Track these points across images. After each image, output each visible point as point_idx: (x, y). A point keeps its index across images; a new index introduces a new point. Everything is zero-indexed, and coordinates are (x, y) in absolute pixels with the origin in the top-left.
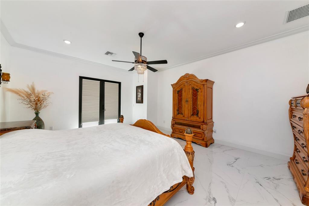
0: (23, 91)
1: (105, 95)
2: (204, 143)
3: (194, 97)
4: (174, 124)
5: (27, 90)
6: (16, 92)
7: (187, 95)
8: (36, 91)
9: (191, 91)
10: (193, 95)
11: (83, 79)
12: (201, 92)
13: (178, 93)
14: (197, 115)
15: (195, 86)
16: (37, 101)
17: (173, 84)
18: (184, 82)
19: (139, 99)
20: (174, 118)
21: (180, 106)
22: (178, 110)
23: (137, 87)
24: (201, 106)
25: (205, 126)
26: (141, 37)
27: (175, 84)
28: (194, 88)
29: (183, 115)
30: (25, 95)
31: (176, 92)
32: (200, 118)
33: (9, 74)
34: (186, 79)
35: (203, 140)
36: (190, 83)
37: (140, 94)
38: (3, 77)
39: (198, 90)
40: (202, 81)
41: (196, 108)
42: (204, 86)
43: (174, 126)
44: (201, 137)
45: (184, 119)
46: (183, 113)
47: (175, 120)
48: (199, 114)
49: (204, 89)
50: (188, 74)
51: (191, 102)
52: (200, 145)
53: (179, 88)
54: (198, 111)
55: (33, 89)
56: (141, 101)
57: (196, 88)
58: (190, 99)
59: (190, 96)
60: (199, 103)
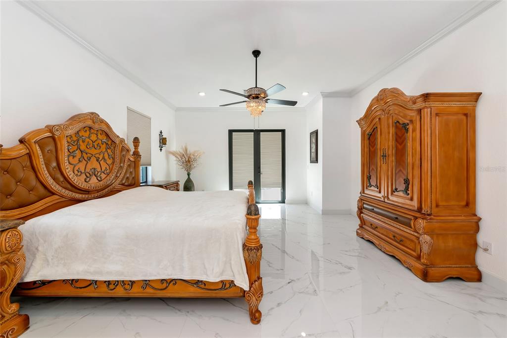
0: (178, 152)
1: (261, 152)
2: (421, 267)
3: (398, 145)
4: (361, 209)
5: (181, 151)
6: (174, 154)
7: (386, 141)
8: (188, 152)
9: (392, 130)
10: (396, 140)
11: (233, 133)
12: (414, 130)
13: (370, 139)
14: (406, 192)
15: (400, 117)
16: (188, 162)
17: (360, 120)
18: (380, 110)
19: (314, 155)
20: (362, 194)
21: (373, 169)
22: (369, 178)
23: (311, 134)
24: (413, 168)
25: (420, 221)
26: (256, 57)
27: (362, 120)
28: (398, 122)
29: (378, 190)
30: (180, 156)
31: (366, 136)
32: (412, 199)
33: (166, 138)
34: (382, 102)
35: (418, 258)
36: (391, 112)
37: (314, 146)
38: (163, 141)
39: (407, 127)
40: (414, 100)
41: (403, 173)
42: (421, 114)
43: (361, 213)
44: (414, 251)
45: (380, 198)
46: (378, 185)
47: (363, 200)
48: (409, 189)
49: (421, 121)
50: (383, 91)
51: (392, 159)
52: (410, 270)
53: (371, 126)
54: (407, 182)
55: (186, 150)
56: (315, 160)
57: (402, 121)
58: (391, 152)
59: (390, 143)
60: (410, 159)
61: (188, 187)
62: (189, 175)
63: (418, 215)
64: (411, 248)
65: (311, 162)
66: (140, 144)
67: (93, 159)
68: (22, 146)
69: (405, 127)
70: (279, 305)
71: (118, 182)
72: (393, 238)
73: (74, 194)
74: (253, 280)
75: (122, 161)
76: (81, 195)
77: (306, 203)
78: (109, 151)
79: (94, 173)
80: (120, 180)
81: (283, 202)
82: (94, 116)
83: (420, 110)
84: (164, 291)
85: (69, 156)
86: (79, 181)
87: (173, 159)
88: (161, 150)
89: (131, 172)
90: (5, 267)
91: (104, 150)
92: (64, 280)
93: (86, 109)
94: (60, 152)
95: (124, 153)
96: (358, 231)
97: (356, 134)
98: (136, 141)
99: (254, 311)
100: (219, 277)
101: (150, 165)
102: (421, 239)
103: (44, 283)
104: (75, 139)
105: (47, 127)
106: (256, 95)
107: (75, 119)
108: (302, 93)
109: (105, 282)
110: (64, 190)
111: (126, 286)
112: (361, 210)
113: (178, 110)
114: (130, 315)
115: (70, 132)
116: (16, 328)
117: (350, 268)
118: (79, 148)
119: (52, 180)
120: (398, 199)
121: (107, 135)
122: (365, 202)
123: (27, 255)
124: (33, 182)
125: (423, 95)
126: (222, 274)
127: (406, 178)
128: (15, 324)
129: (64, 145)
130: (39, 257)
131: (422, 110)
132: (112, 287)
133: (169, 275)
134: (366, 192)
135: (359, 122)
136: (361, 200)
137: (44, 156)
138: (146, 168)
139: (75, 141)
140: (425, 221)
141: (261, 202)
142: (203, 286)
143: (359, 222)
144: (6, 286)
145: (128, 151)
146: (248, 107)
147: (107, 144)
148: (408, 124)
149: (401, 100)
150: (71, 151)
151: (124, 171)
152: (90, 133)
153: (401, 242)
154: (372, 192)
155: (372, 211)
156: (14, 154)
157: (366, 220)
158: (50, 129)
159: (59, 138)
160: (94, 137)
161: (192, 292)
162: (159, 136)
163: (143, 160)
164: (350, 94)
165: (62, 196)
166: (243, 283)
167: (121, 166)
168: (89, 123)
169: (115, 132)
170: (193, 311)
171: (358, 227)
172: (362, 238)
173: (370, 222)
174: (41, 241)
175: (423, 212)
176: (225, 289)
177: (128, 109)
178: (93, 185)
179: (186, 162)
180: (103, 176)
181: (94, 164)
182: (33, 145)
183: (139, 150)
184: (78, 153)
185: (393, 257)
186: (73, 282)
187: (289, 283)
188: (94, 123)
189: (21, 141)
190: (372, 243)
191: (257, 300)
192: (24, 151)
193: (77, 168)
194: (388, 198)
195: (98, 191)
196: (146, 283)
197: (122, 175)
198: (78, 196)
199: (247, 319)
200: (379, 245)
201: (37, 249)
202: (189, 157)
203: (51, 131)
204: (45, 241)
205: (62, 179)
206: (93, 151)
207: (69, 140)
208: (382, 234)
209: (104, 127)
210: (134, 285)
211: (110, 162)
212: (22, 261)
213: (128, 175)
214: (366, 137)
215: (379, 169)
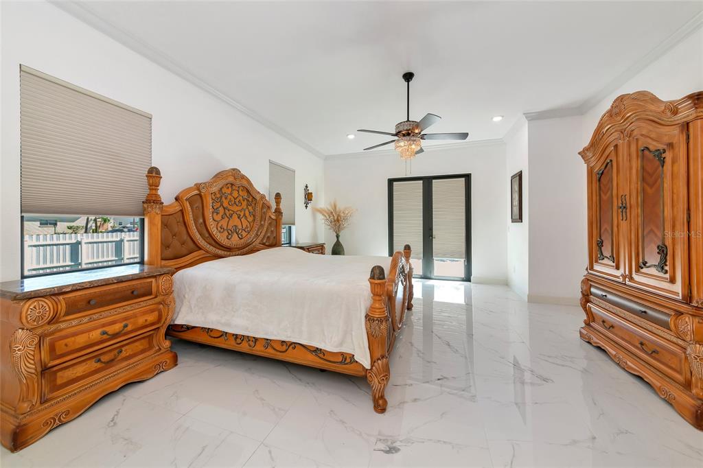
0: (326, 210)
2: (692, 402)
3: (648, 188)
4: (587, 295)
5: (330, 208)
6: (321, 211)
7: (627, 182)
8: (337, 209)
9: (636, 164)
10: (644, 179)
11: (394, 183)
12: (675, 160)
13: (600, 180)
14: (662, 268)
15: (650, 141)
16: (337, 221)
17: (584, 151)
18: (616, 131)
19: (516, 210)
20: (590, 271)
21: (606, 229)
22: (600, 244)
23: (513, 177)
24: (674, 227)
25: (687, 319)
26: (408, 82)
27: (587, 150)
28: (647, 148)
29: (614, 264)
30: (327, 214)
31: (594, 175)
32: (673, 280)
33: (311, 193)
34: (619, 118)
35: (688, 385)
36: (635, 133)
37: (516, 196)
38: (309, 197)
39: (663, 155)
40: (673, 109)
41: (656, 235)
42: (688, 130)
43: (588, 301)
44: (680, 372)
45: (618, 277)
46: (615, 256)
47: (591, 281)
48: (668, 263)
49: (688, 143)
50: (621, 99)
51: (636, 211)
52: (671, 405)
53: (603, 159)
54: (663, 251)
55: (335, 206)
56: (518, 217)
57: (655, 146)
58: (634, 200)
59: (633, 186)
60: (668, 212)
61: (337, 250)
62: (338, 237)
63: (684, 308)
64: (673, 366)
65: (513, 221)
66: (282, 200)
67: (235, 216)
68: (177, 204)
69: (660, 156)
70: (415, 400)
71: (258, 241)
72: (639, 346)
73: (217, 250)
74: (375, 358)
75: (263, 218)
76: (223, 252)
77: (505, 283)
78: (250, 208)
79: (235, 230)
80: (261, 239)
81: (468, 279)
82: (235, 173)
83: (688, 124)
84: (284, 354)
85: (213, 213)
86: (221, 238)
87: (320, 217)
88: (306, 207)
89: (272, 231)
90: (161, 306)
91: (245, 207)
92: (202, 328)
93: (229, 166)
94: (205, 208)
95: (265, 210)
96: (583, 331)
97: (579, 175)
98: (278, 196)
99: (377, 397)
100: (337, 347)
101: (294, 224)
102: (689, 351)
103: (189, 328)
104: (218, 196)
105: (196, 185)
106: (408, 131)
107: (219, 176)
108: (492, 118)
109: (233, 335)
110: (208, 246)
111: (251, 342)
112: (586, 297)
113: (327, 158)
114: (253, 374)
115: (215, 189)
116: (168, 362)
117: (545, 380)
118: (222, 205)
119: (199, 236)
120: (650, 279)
121: (248, 191)
122: (592, 283)
123: (177, 300)
124: (185, 237)
125: (690, 97)
126: (341, 344)
127: (660, 243)
128: (167, 358)
129: (209, 202)
130: (186, 303)
131: (691, 124)
132: (239, 341)
133: (287, 337)
134: (597, 267)
135: (583, 154)
136: (587, 282)
137: (193, 212)
138: (290, 227)
139: (219, 197)
140: (697, 320)
141: (433, 277)
142: (321, 355)
143: (585, 317)
144: (162, 322)
145: (269, 207)
146: (397, 147)
147: (248, 200)
148: (664, 151)
149: (651, 111)
150: (215, 208)
151: (265, 229)
152: (232, 190)
153: (654, 354)
154: (605, 268)
155: (603, 298)
156: (171, 211)
157: (596, 314)
158: (198, 186)
159: (205, 195)
160: (235, 194)
161: (310, 360)
162: (304, 191)
163: (285, 218)
164: (579, 110)
165: (207, 252)
166: (364, 359)
167: (262, 225)
168: (231, 179)
169: (256, 188)
170: (313, 384)
171: (583, 325)
172: (589, 342)
173: (602, 317)
174: (188, 290)
175: (694, 304)
176: (345, 364)
177: (271, 162)
178: (234, 243)
179: (335, 221)
180: (244, 234)
181: (235, 221)
182: (185, 202)
183: (281, 207)
184: (221, 209)
185: (640, 378)
186: (208, 330)
187: (439, 379)
188: (235, 179)
189: (177, 199)
190: (604, 351)
191: (379, 383)
192: (178, 208)
193: (220, 225)
194: (631, 279)
195: (239, 249)
196: (268, 342)
197: (263, 234)
198: (220, 252)
199: (370, 405)
200: (615, 356)
201: (184, 296)
202: (339, 216)
203: (199, 190)
204: (190, 290)
205: (207, 235)
206: (235, 208)
207: (214, 197)
208: (623, 339)
209: (245, 183)
210: (257, 343)
211: (250, 219)
212: (172, 304)
213: (269, 235)
214: (595, 178)
215: (615, 229)
